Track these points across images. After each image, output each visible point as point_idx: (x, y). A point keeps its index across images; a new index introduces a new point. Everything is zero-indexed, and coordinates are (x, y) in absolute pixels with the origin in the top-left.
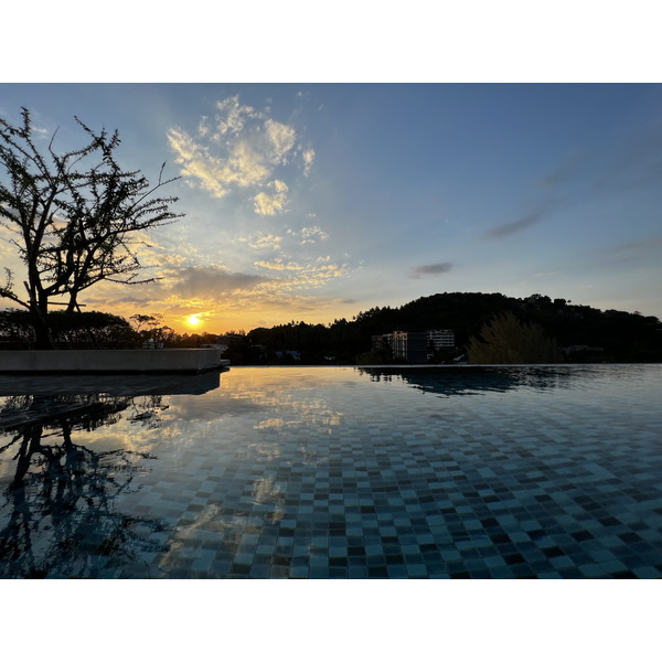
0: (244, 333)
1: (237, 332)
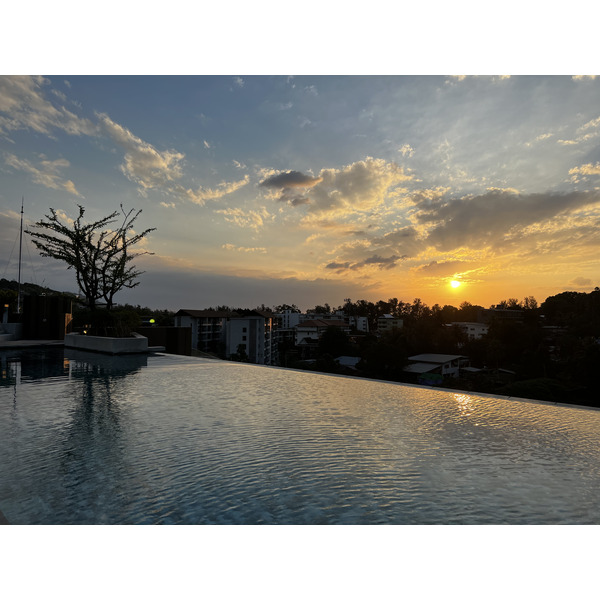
0: (533, 302)
1: (521, 301)
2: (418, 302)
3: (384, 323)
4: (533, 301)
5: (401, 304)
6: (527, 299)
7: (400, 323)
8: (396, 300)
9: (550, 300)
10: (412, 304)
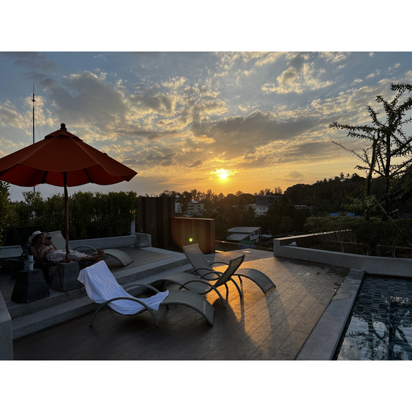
2: (210, 192)
3: (192, 206)
4: (280, 190)
5: (199, 193)
6: (276, 189)
7: (202, 206)
8: (195, 191)
9: (289, 189)
10: (206, 193)
